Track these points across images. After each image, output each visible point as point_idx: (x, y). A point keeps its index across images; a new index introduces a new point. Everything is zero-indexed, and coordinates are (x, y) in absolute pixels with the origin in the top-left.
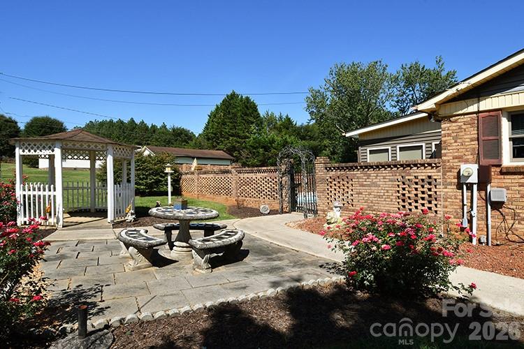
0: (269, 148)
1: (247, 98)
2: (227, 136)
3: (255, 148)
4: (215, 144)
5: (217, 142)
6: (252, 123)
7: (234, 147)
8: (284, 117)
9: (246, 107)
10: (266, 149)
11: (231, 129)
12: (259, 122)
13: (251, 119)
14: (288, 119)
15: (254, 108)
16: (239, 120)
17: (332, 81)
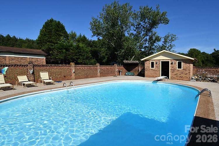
0: (69, 49)
1: (59, 22)
2: (46, 42)
3: (60, 49)
4: (40, 46)
5: (41, 46)
6: (61, 36)
7: (50, 48)
8: (82, 36)
9: (58, 26)
10: (67, 50)
11: (49, 38)
12: (66, 36)
13: (61, 34)
14: (84, 37)
15: (63, 28)
16: (53, 33)
17: (104, 14)
